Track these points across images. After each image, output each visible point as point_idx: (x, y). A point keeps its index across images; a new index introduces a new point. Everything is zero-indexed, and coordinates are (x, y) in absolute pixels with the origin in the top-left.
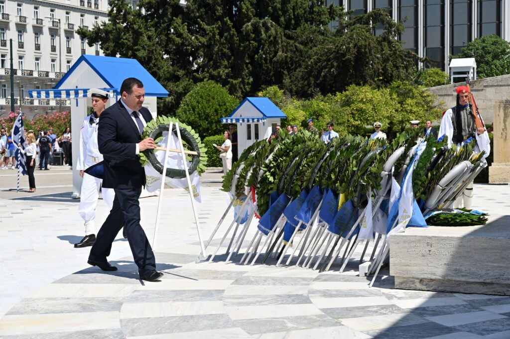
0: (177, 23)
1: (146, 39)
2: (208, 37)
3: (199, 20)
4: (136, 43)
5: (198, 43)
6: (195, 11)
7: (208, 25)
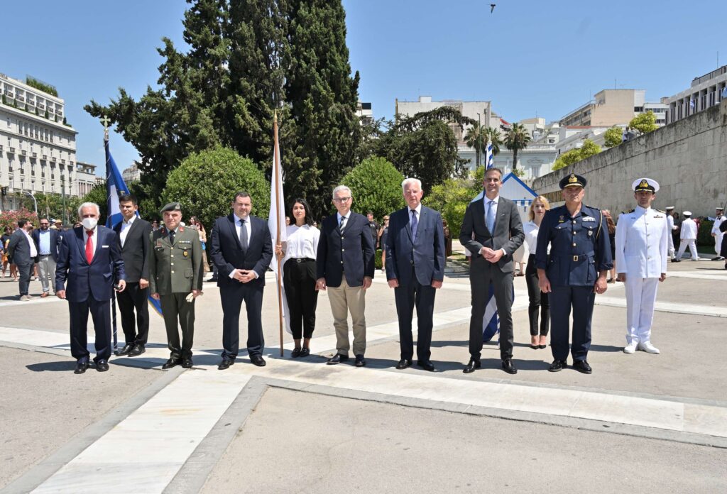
4: (194, 119)
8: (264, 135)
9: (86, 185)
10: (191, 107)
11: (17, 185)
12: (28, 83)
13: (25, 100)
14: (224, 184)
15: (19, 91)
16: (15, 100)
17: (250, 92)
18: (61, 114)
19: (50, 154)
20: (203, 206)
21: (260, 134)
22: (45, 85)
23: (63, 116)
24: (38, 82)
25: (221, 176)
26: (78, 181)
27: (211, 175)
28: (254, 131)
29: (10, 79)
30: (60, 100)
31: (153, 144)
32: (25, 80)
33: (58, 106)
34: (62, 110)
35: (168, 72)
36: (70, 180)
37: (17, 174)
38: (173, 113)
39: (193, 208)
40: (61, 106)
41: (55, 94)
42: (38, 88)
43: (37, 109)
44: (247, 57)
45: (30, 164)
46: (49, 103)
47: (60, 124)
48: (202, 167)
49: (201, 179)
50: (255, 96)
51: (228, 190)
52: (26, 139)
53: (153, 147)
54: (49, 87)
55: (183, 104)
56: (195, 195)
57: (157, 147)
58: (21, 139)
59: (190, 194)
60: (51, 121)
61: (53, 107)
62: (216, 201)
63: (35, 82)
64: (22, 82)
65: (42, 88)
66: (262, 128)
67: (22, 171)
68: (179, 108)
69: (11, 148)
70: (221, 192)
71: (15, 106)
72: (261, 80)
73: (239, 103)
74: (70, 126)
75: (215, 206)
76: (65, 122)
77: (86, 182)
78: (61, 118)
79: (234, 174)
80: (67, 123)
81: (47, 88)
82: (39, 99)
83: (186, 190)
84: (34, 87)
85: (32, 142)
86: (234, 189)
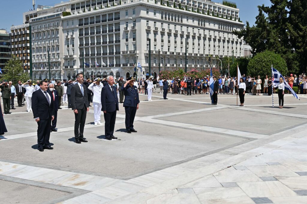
0: (289, 26)
1: (273, 33)
2: (303, 32)
3: (299, 24)
4: (268, 35)
5: (297, 35)
6: (296, 20)
7: (303, 26)
8: (300, 38)
9: (248, 51)
10: (268, 30)
11: (217, 53)
12: (224, 4)
13: (222, 12)
14: (265, 64)
15: (219, 8)
16: (217, 13)
17: (295, 20)
18: (237, 16)
19: (231, 37)
20: (258, 72)
21: (298, 37)
22: (231, 3)
23: (238, 17)
24: (228, 2)
25: (265, 61)
26: (244, 49)
27: (262, 61)
28: (295, 37)
29: (216, 4)
30: (237, 9)
31: (256, 44)
32: (222, 2)
33: (236, 13)
34: (238, 14)
35: (259, 19)
36: (240, 49)
37: (217, 48)
38: (261, 33)
39: (255, 72)
40: (238, 12)
41: (235, 7)
42: (228, 6)
43: (227, 16)
44: (294, 5)
45: (223, 43)
46: (232, 12)
47: (237, 22)
48: (259, 58)
49: (259, 62)
50: (297, 21)
51: (267, 66)
52: (221, 31)
53: (256, 45)
54: (233, 4)
55: (264, 30)
56: (256, 68)
57: (257, 45)
58: (219, 31)
59: (255, 68)
60: (233, 21)
61: (234, 14)
62: (262, 70)
63: (226, 2)
64: (221, 4)
65: (229, 5)
66: (299, 35)
67: (219, 47)
68: (263, 32)
69: (215, 36)
70: (264, 67)
71: (218, 16)
72: (300, 14)
73: (288, 26)
74: (241, 22)
75: (262, 71)
76: (239, 21)
77: (248, 50)
78: (238, 18)
79: (269, 60)
80: (240, 20)
81: (232, 4)
82: (228, 11)
83: (254, 66)
84: (226, 5)
85: (224, 32)
86: (269, 66)
